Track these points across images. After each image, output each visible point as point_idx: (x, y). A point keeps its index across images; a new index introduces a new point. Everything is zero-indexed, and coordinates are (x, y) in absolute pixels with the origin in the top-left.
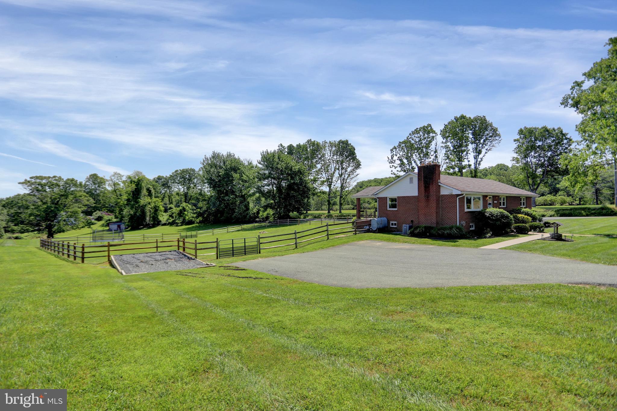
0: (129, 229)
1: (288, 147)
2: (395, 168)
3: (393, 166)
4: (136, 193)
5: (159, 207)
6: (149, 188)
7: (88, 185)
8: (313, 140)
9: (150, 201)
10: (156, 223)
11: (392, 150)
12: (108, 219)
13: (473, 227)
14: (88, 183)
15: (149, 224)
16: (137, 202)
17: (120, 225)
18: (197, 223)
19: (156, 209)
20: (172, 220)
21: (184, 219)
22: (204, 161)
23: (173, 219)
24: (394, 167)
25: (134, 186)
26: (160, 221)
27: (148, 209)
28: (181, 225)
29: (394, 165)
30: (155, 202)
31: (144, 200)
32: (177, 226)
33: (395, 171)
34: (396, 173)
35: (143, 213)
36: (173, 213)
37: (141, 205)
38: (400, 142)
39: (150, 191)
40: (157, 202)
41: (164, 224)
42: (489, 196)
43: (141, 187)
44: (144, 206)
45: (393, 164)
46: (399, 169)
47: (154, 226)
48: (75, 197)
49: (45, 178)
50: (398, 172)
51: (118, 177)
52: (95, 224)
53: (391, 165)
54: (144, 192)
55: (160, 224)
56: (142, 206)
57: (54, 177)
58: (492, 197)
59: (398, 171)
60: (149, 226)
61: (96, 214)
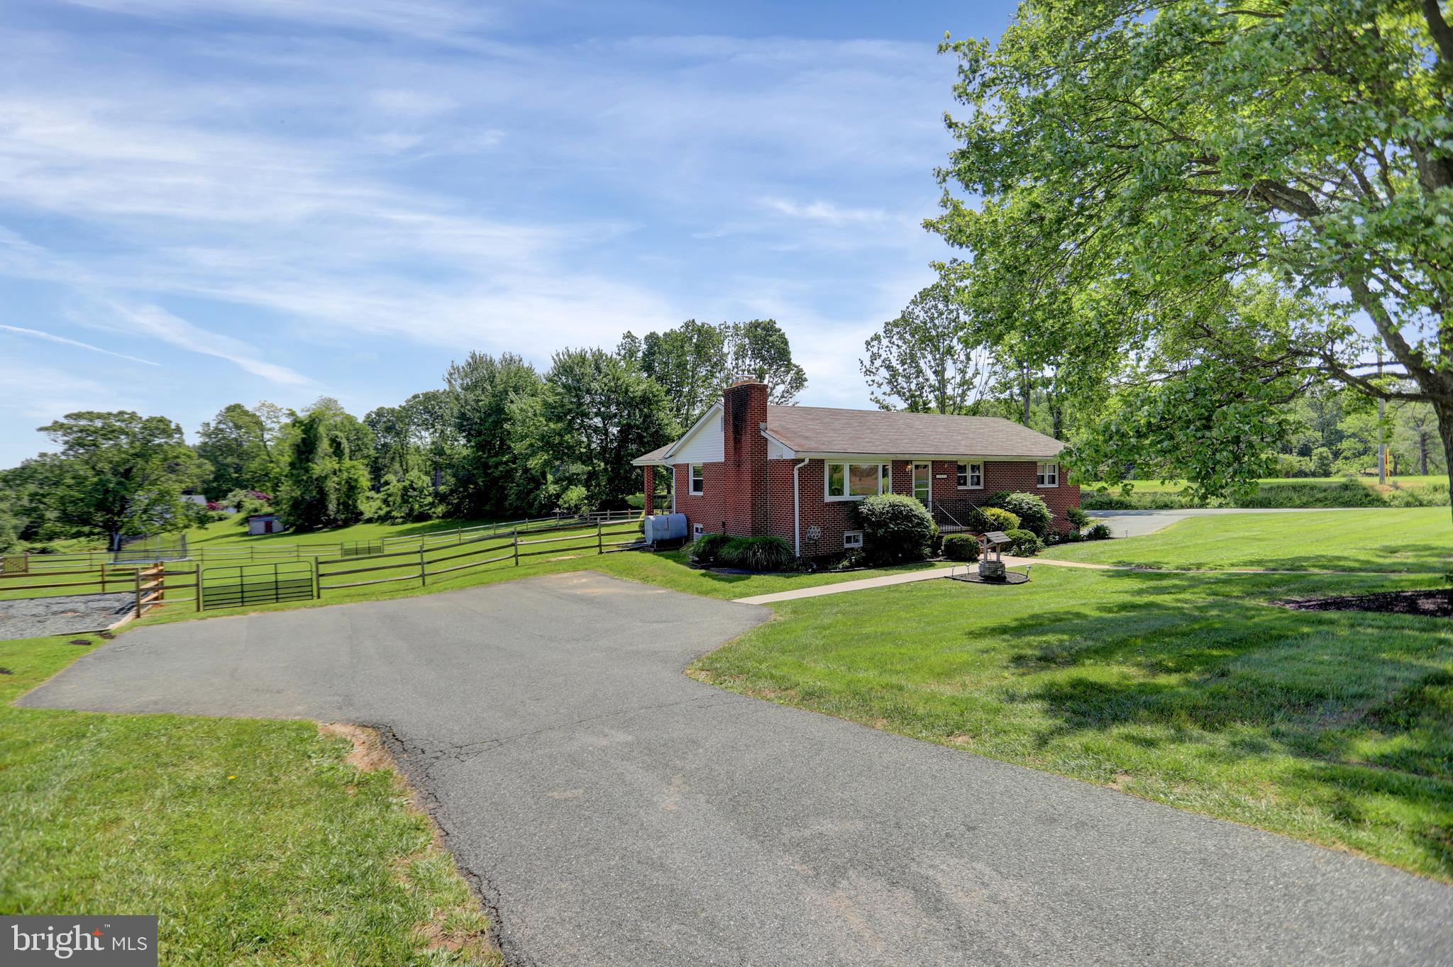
0: (291, 530)
1: (646, 338)
2: (880, 385)
3: (873, 381)
4: (305, 449)
5: (356, 480)
6: (337, 437)
7: (222, 430)
8: (699, 323)
9: (337, 466)
10: (352, 517)
11: (868, 343)
12: (251, 507)
13: (857, 541)
14: (222, 426)
15: (335, 520)
16: (307, 470)
17: (271, 523)
18: (438, 517)
19: (351, 487)
20: (386, 509)
21: (412, 510)
22: (451, 374)
23: (388, 509)
24: (876, 385)
25: (298, 434)
26: (362, 513)
27: (331, 484)
28: (403, 523)
29: (877, 378)
30: (348, 470)
31: (322, 465)
32: (393, 524)
33: (879, 393)
34: (881, 397)
35: (323, 494)
36: (390, 495)
37: (315, 476)
38: (887, 324)
39: (339, 444)
40: (353, 471)
41: (370, 521)
42: (914, 463)
43: (315, 436)
44: (322, 479)
45: (872, 377)
46: (887, 388)
47: (346, 524)
48: (165, 460)
49: (99, 416)
50: (886, 397)
51: (268, 412)
52: (226, 518)
53: (869, 378)
54: (324, 446)
55: (360, 520)
56: (317, 479)
57: (121, 413)
58: (930, 464)
59: (884, 393)
60: (334, 525)
61: (234, 496)
